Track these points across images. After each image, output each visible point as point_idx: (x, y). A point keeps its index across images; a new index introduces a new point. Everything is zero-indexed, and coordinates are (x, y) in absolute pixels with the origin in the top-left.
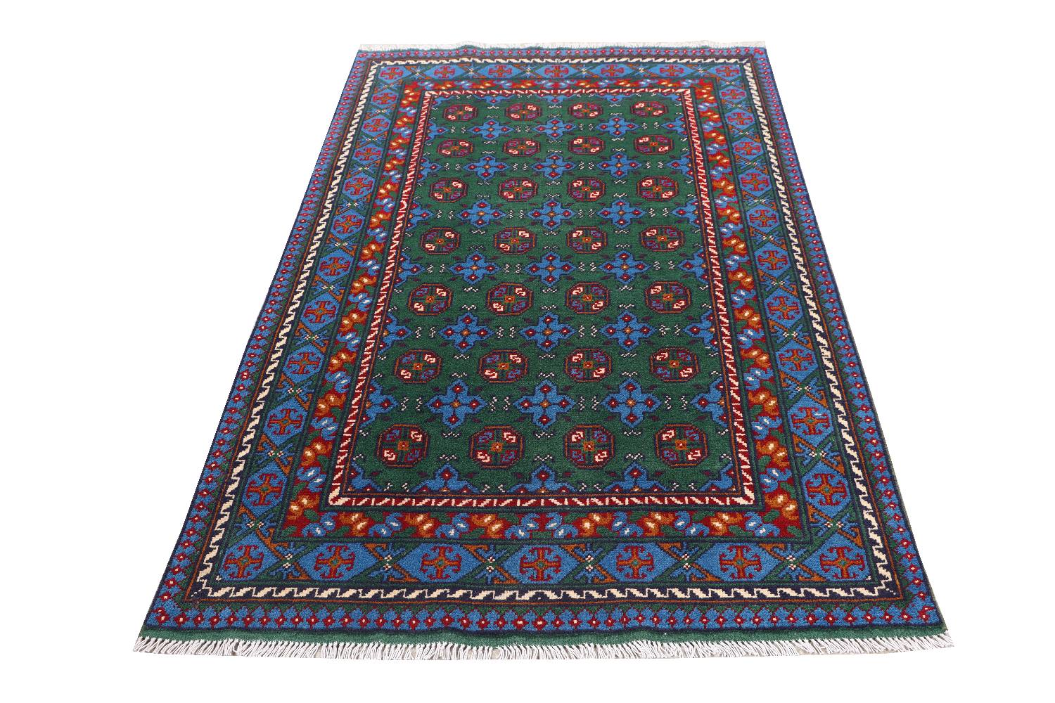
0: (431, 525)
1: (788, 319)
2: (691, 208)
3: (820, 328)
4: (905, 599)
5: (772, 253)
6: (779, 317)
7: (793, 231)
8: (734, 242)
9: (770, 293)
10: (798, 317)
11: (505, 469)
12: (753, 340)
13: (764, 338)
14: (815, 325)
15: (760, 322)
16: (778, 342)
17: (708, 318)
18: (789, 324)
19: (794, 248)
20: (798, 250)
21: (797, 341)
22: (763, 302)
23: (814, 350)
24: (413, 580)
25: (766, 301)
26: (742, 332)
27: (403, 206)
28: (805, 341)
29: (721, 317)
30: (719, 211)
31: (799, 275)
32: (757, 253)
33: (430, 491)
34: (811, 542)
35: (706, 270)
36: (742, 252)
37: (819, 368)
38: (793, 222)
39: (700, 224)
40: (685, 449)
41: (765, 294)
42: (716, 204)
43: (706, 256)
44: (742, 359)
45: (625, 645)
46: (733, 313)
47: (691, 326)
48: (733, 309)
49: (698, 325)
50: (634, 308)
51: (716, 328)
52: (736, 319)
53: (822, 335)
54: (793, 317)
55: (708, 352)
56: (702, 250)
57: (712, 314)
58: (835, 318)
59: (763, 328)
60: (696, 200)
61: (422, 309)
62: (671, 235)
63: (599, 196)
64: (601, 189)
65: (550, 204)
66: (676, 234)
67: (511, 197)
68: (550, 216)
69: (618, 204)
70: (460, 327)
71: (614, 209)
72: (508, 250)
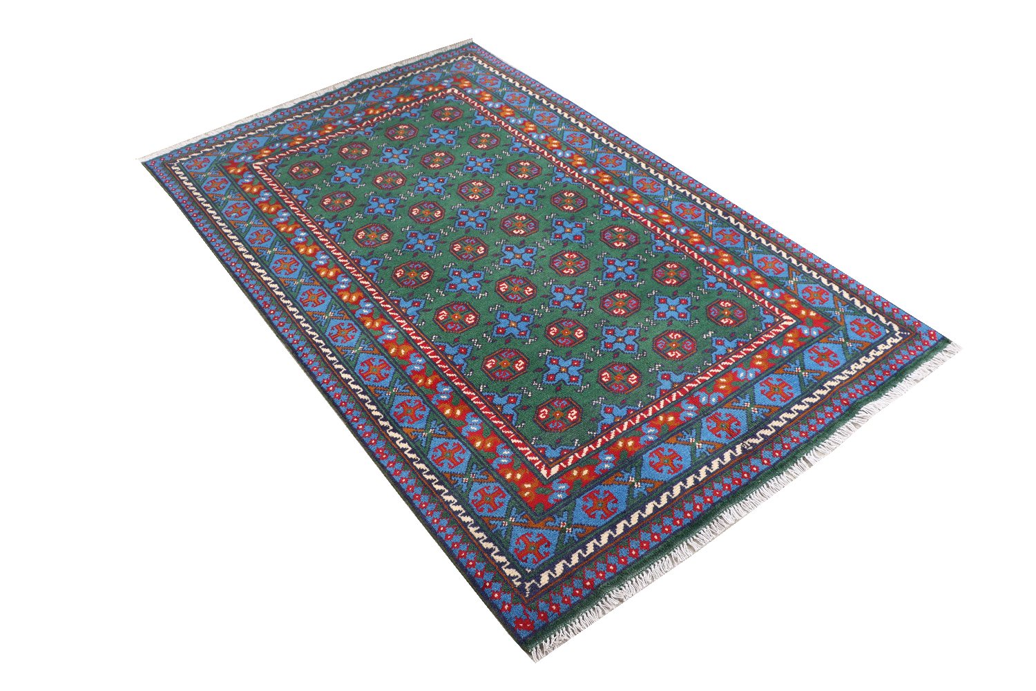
1: (279, 261)
2: (411, 312)
3: (253, 264)
5: (317, 304)
6: (286, 258)
7: (310, 333)
8: (354, 298)
9: (301, 273)
10: (272, 265)
12: (296, 236)
13: (289, 240)
14: (257, 264)
15: (297, 250)
16: (278, 243)
17: (335, 236)
18: (277, 257)
19: (301, 317)
20: (297, 317)
21: (266, 249)
22: (303, 263)
23: (251, 248)
25: (301, 265)
26: (306, 238)
27: (632, 212)
28: (260, 251)
29: (327, 240)
30: (386, 321)
31: (286, 296)
32: (329, 297)
35: (359, 266)
36: (342, 293)
37: (244, 239)
38: (315, 342)
39: (393, 301)
41: (304, 269)
42: (394, 326)
43: (368, 276)
44: (296, 222)
46: (319, 246)
47: (343, 226)
48: (321, 249)
49: (338, 229)
51: (325, 232)
52: (315, 243)
53: (249, 260)
54: (276, 263)
55: (321, 216)
56: (374, 279)
57: (334, 239)
58: (245, 275)
59: (294, 247)
60: (414, 322)
61: (522, 164)
62: (408, 280)
63: (499, 287)
64: (504, 295)
65: (530, 263)
66: (405, 283)
67: (567, 255)
68: (518, 254)
69: (476, 288)
70: (487, 165)
71: (474, 282)
72: (516, 217)
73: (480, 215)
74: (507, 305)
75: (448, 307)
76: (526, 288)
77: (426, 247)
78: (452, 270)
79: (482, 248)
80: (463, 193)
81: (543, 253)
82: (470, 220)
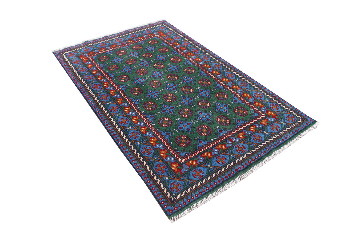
0: (210, 154)
2: (188, 62)
4: (306, 120)
8: (205, 66)
11: (211, 134)
14: (240, 76)
17: (218, 84)
23: (245, 81)
24: (219, 167)
25: (225, 75)
27: (116, 87)
29: (220, 82)
30: (195, 60)
31: (226, 67)
32: (213, 66)
33: (201, 147)
34: (282, 118)
36: (209, 67)
37: (249, 85)
38: (213, 57)
39: (194, 64)
40: (242, 112)
41: (223, 74)
42: (193, 59)
44: (233, 89)
45: (272, 154)
48: (221, 80)
49: (217, 86)
50: (200, 88)
51: (221, 85)
52: (223, 81)
53: (243, 78)
54: (234, 77)
55: (225, 90)
56: (201, 70)
57: (218, 82)
60: (187, 59)
61: (151, 109)
62: (190, 69)
63: (164, 66)
64: (163, 64)
65: (154, 72)
66: (191, 68)
67: (142, 74)
68: (157, 75)
69: (171, 66)
70: (165, 109)
71: (171, 68)
72: (156, 87)
73: (168, 88)
74: (162, 62)
75: (178, 62)
76: (156, 66)
77: (186, 78)
78: (178, 71)
79: (168, 77)
80: (175, 97)
81: (149, 75)
82: (172, 87)
